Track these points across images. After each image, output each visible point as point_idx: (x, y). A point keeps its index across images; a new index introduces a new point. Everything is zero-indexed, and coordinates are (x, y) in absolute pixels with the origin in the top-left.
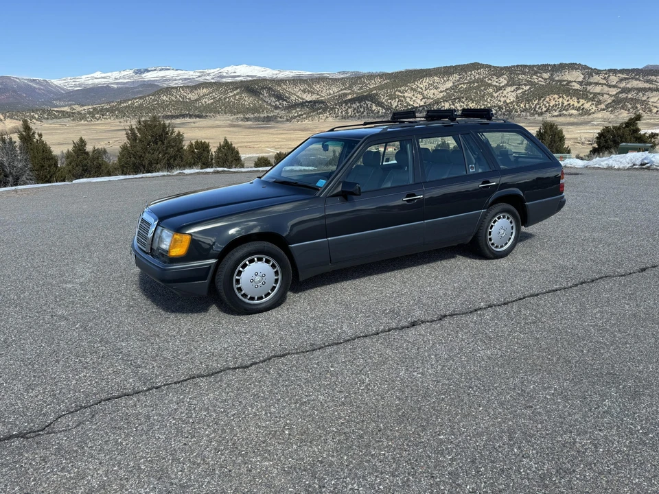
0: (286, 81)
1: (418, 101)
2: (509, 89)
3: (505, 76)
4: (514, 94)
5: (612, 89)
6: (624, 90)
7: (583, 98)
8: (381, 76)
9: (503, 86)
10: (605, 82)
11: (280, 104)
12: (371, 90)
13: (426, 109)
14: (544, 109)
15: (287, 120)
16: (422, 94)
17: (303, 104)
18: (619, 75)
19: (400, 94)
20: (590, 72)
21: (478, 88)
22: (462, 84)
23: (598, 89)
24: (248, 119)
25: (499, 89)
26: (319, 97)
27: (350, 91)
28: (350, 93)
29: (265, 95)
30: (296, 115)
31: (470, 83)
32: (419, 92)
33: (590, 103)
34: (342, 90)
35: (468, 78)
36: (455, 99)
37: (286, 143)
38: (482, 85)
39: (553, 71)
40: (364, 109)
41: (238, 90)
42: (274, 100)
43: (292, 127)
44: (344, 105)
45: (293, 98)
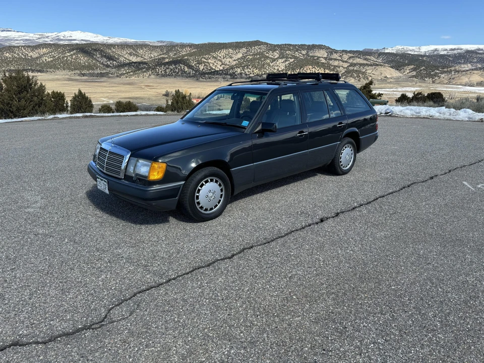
0: (115, 45)
2: (280, 61)
3: (277, 51)
4: (284, 64)
5: (344, 63)
6: (352, 65)
7: (327, 69)
8: (191, 46)
9: (276, 58)
10: (340, 58)
11: (111, 63)
12: (183, 56)
13: (224, 72)
15: (117, 76)
16: (221, 61)
17: (130, 64)
18: (349, 54)
19: (205, 61)
20: (331, 51)
21: (259, 59)
22: (248, 55)
23: (336, 63)
24: (84, 75)
25: (274, 60)
26: (142, 59)
27: (167, 56)
28: (167, 58)
29: (98, 56)
30: (125, 72)
31: (254, 55)
32: (219, 60)
34: (160, 55)
35: (253, 51)
36: (245, 66)
37: (117, 94)
38: (263, 57)
39: (308, 49)
40: (179, 70)
41: (75, 51)
42: (105, 60)
43: (122, 82)
44: (163, 66)
45: (122, 59)
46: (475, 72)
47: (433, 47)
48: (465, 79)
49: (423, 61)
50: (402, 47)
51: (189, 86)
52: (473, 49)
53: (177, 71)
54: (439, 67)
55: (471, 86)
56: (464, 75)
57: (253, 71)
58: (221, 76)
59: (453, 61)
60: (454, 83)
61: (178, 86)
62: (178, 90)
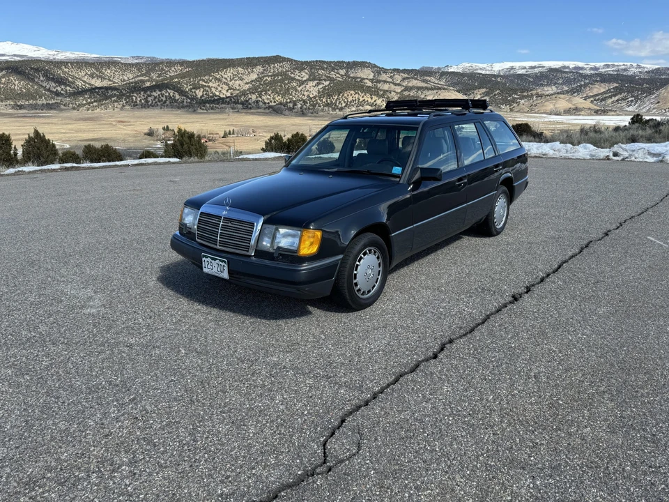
0: (67, 63)
1: (225, 92)
2: (311, 84)
3: (306, 71)
4: (316, 89)
5: (397, 87)
6: (407, 89)
7: (375, 95)
8: (182, 63)
9: (305, 80)
10: (391, 80)
11: (62, 90)
12: (172, 78)
13: (233, 100)
14: (344, 105)
15: (74, 108)
16: (228, 85)
17: (93, 91)
18: (402, 74)
19: (205, 84)
20: (379, 71)
21: (282, 81)
22: (265, 76)
23: (386, 87)
24: (21, 107)
25: (302, 83)
26: (110, 83)
27: (147, 78)
28: (148, 81)
29: (42, 78)
30: (85, 102)
31: (274, 75)
32: (224, 82)
33: (381, 100)
34: (138, 76)
35: (272, 71)
36: (262, 91)
37: (75, 135)
38: (286, 79)
39: (348, 68)
40: (166, 98)
41: (4, 72)
42: (54, 85)
43: (81, 116)
44: (142, 93)
45: (79, 83)
46: (562, 96)
47: (508, 65)
48: (550, 106)
49: (498, 83)
50: (470, 65)
51: (182, 120)
52: (557, 67)
53: (164, 99)
54: (517, 90)
55: (558, 115)
56: (548, 101)
57: (274, 98)
58: (229, 106)
59: (534, 83)
60: (536, 110)
61: (166, 120)
62: (167, 126)
